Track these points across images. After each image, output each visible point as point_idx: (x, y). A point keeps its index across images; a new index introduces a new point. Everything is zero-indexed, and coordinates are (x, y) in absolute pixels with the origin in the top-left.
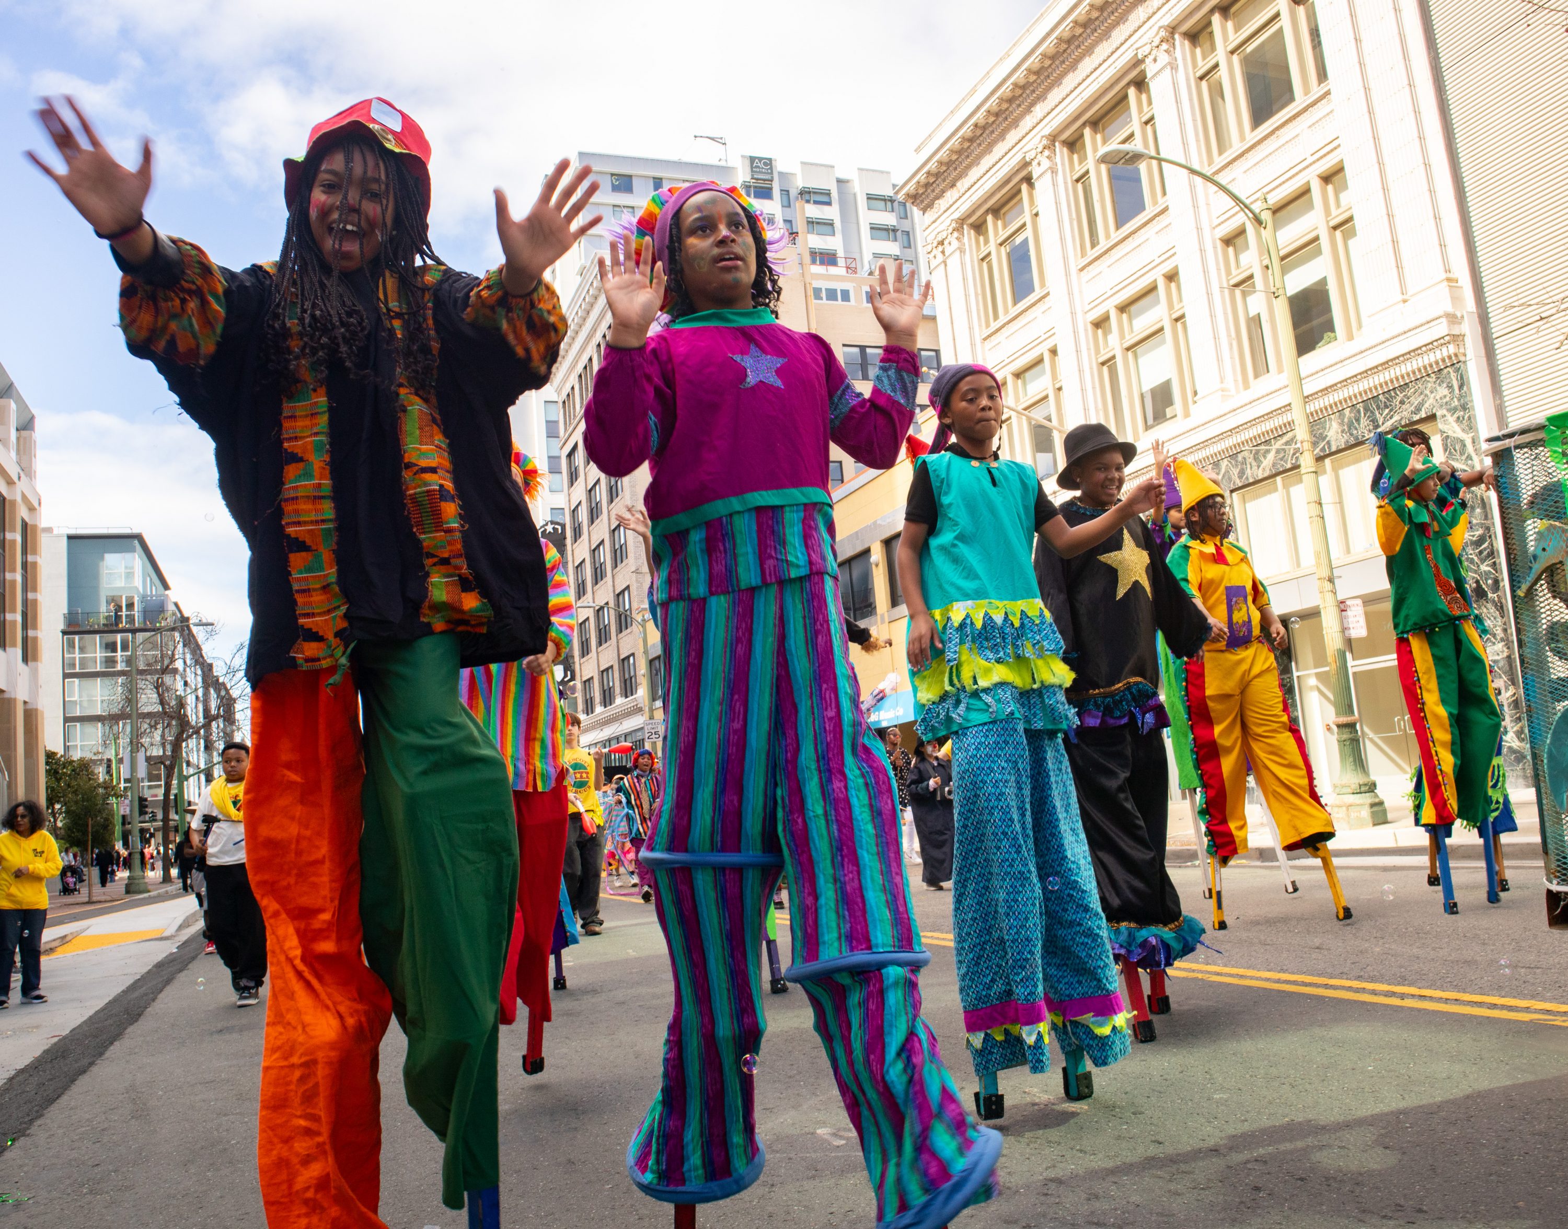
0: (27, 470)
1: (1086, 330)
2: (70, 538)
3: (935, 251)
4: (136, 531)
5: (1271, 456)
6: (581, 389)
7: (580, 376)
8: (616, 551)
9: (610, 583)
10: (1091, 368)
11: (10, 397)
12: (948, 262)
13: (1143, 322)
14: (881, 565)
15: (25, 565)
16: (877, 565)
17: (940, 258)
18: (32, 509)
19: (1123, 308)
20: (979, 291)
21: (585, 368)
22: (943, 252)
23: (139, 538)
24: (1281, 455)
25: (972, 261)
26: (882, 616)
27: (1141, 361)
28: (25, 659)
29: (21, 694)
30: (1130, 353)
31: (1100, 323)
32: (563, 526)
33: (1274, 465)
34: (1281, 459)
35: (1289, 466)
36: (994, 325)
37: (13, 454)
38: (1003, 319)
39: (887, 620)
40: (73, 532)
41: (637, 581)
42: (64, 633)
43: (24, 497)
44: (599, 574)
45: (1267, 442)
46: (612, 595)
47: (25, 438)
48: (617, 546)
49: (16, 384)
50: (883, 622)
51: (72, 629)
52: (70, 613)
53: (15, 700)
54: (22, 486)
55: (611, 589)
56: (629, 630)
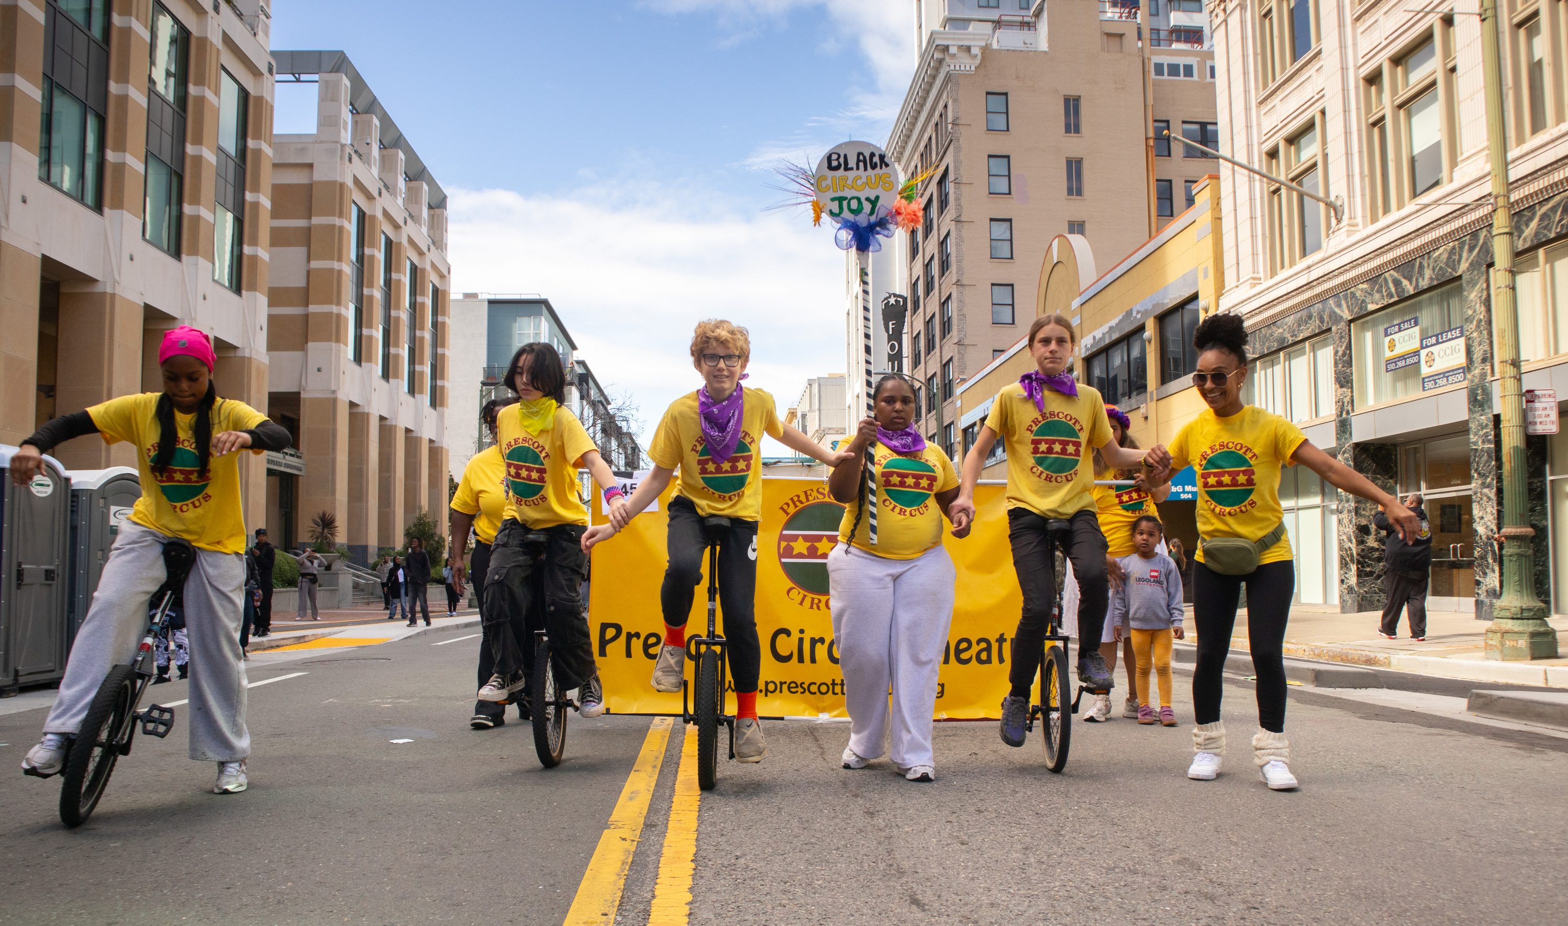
0: (438, 242)
1: (1357, 88)
2: (491, 302)
3: (1217, 10)
4: (543, 297)
5: (1534, 224)
6: (922, 166)
7: (922, 155)
8: (944, 323)
9: (938, 354)
10: (1359, 130)
11: (423, 180)
12: (1229, 20)
13: (1418, 76)
14: (1153, 341)
15: (435, 324)
16: (1150, 342)
17: (1222, 16)
18: (442, 276)
19: (1398, 60)
20: (1259, 51)
21: (926, 147)
22: (1224, 10)
23: (545, 303)
24: (1546, 223)
25: (1253, 18)
26: (1152, 393)
27: (1415, 120)
28: (433, 404)
29: (427, 432)
30: (1402, 112)
31: (1374, 79)
32: (905, 299)
33: (1537, 234)
34: (1545, 228)
35: (1552, 235)
36: (1272, 86)
37: (424, 230)
38: (1280, 79)
39: (1155, 398)
40: (492, 297)
41: (959, 353)
42: (484, 384)
43: (433, 265)
44: (930, 347)
45: (1531, 208)
46: (939, 365)
47: (438, 216)
48: (946, 319)
49: (428, 169)
50: (1152, 400)
51: (490, 381)
52: (488, 367)
53: (421, 438)
54: (433, 255)
55: (938, 359)
56: (951, 400)
